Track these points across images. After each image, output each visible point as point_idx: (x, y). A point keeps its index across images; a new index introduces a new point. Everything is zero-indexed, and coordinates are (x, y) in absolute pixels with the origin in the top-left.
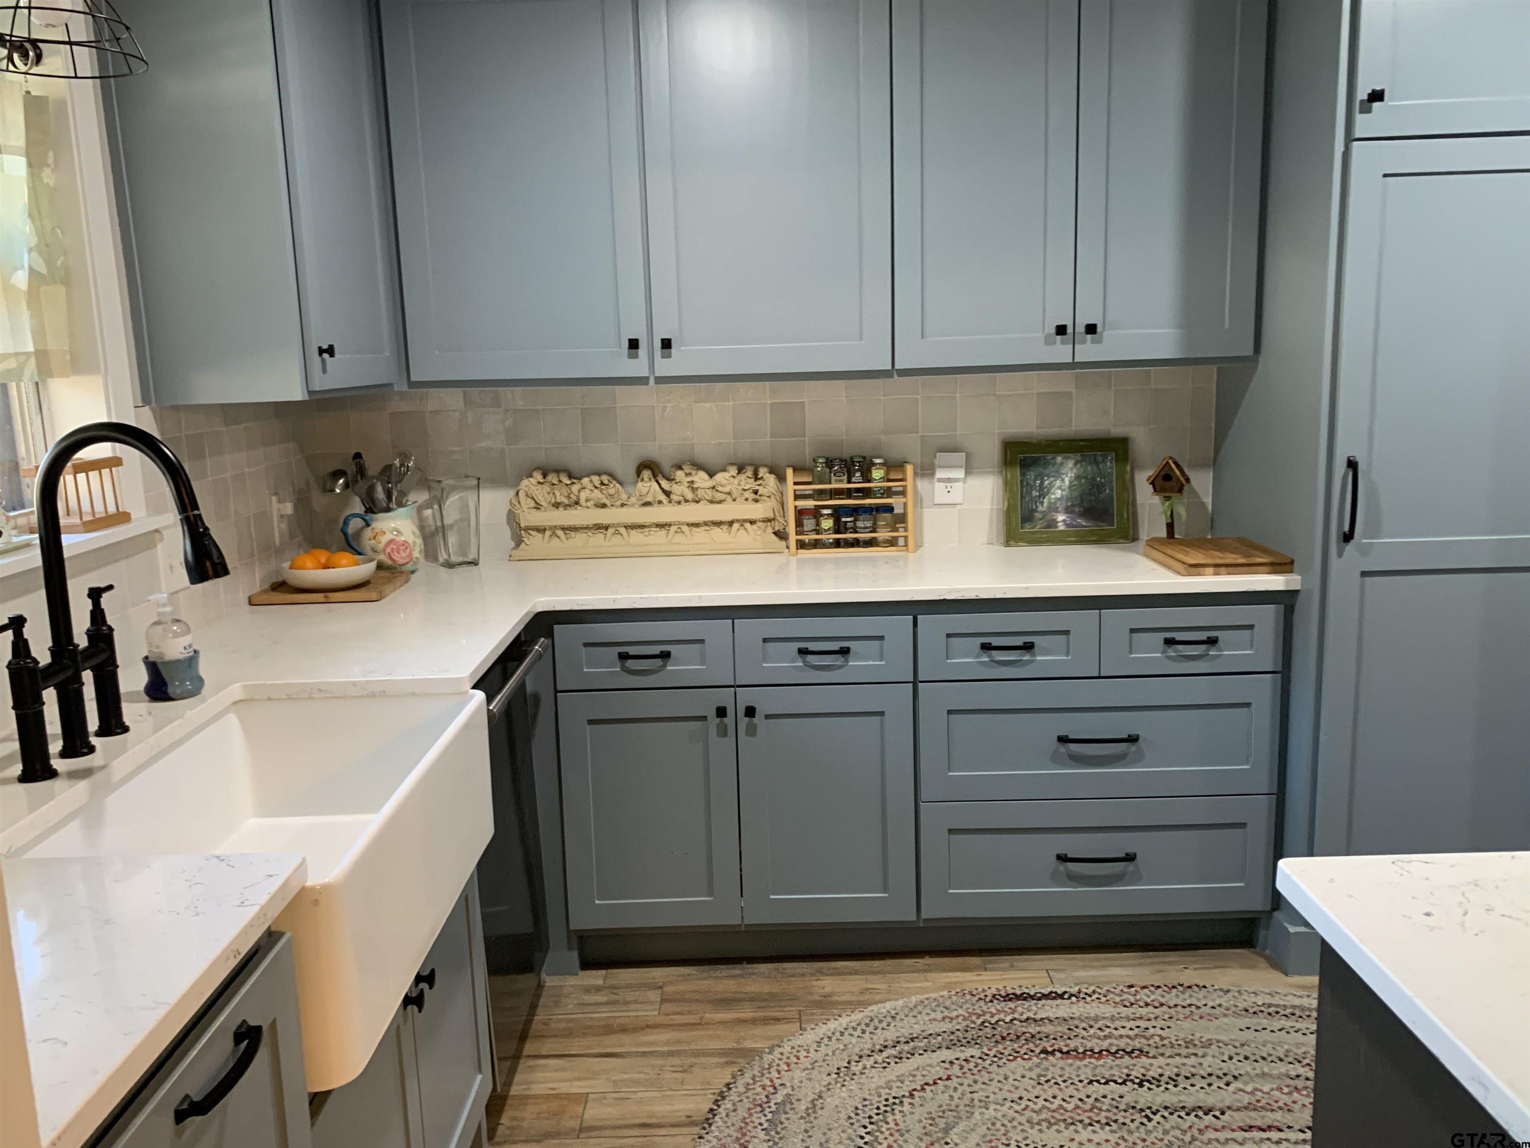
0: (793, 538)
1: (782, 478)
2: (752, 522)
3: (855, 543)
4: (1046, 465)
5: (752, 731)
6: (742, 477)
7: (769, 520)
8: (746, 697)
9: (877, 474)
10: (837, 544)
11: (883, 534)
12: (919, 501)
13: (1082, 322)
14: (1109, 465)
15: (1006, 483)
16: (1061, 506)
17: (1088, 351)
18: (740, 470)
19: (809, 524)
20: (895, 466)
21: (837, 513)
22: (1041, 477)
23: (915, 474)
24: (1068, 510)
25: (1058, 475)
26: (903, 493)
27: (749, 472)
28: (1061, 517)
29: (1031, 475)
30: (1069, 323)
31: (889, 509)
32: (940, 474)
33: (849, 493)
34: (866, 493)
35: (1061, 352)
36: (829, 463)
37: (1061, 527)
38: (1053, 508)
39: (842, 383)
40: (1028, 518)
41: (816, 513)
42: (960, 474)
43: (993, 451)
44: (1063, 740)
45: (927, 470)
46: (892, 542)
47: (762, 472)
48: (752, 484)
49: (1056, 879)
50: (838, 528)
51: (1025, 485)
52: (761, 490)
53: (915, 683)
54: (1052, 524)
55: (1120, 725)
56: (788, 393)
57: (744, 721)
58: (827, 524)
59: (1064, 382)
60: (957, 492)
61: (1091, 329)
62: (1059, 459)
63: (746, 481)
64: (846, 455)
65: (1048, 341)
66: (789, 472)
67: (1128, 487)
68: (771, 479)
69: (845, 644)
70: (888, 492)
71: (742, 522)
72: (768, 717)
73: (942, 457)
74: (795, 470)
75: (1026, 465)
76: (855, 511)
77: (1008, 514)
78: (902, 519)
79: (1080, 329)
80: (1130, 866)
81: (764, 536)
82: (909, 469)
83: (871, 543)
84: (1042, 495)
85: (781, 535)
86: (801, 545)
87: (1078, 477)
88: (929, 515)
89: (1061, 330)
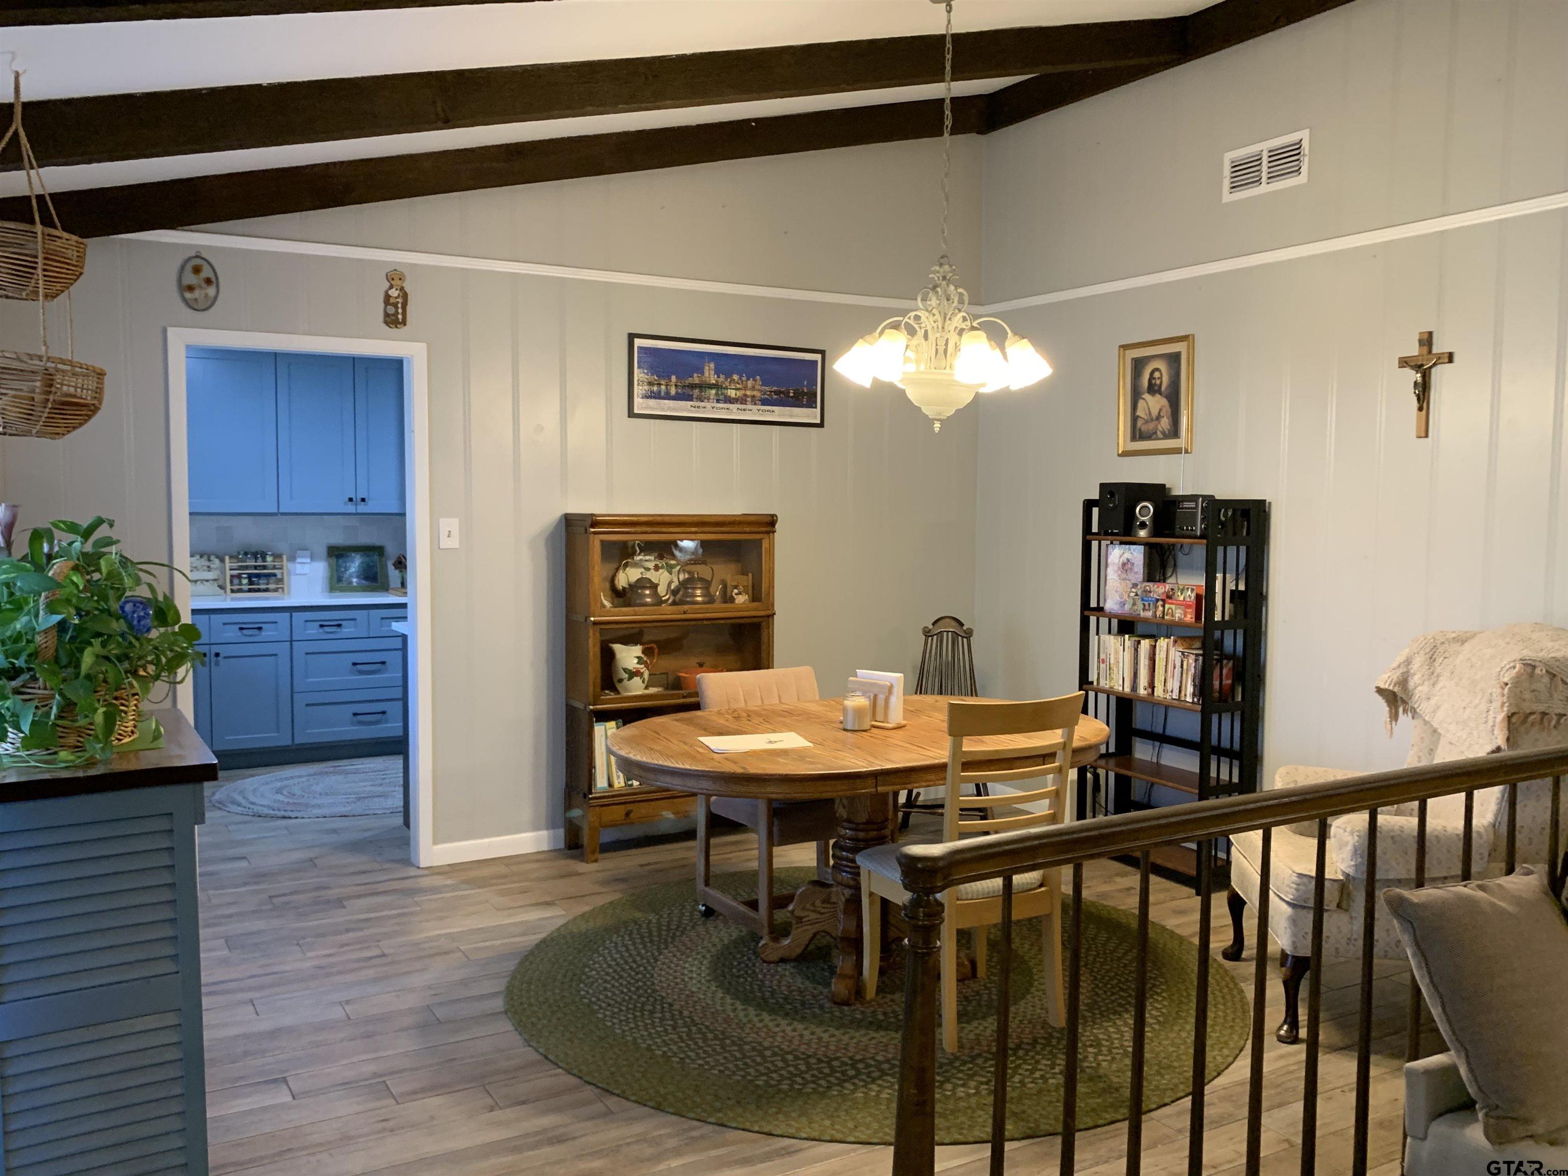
0: (228, 587)
1: (222, 560)
2: (207, 581)
3: (259, 590)
4: (347, 557)
5: (217, 664)
6: (203, 560)
7: (215, 580)
8: (215, 649)
9: (269, 559)
10: (250, 591)
11: (272, 586)
12: (289, 574)
13: (360, 496)
14: (376, 558)
15: (330, 566)
16: (354, 575)
17: (362, 508)
18: (201, 556)
19: (236, 581)
20: (277, 556)
21: (250, 576)
22: (345, 562)
23: (288, 560)
24: (358, 577)
25: (353, 562)
26: (281, 568)
27: (205, 557)
28: (355, 580)
29: (341, 561)
30: (353, 496)
31: (275, 575)
32: (299, 560)
33: (256, 567)
34: (265, 567)
35: (351, 508)
36: (246, 554)
37: (355, 584)
38: (351, 576)
39: (251, 517)
40: (340, 580)
41: (239, 576)
42: (308, 560)
43: (323, 551)
44: (355, 664)
45: (292, 559)
46: (276, 590)
47: (212, 558)
48: (207, 563)
49: (353, 724)
50: (251, 583)
51: (338, 566)
52: (212, 566)
53: (291, 641)
54: (351, 583)
55: (378, 657)
56: (225, 522)
57: (214, 659)
58: (245, 581)
59: (354, 522)
60: (306, 569)
61: (363, 500)
62: (353, 555)
63: (204, 562)
64: (254, 550)
65: (345, 504)
66: (227, 559)
67: (384, 567)
68: (217, 561)
69: (260, 625)
70: (274, 567)
71: (202, 581)
72: (225, 658)
73: (299, 552)
74: (231, 557)
75: (339, 557)
76: (258, 576)
77: (331, 578)
78: (281, 580)
79: (359, 499)
80: (384, 717)
81: (214, 588)
82: (285, 557)
83: (266, 590)
84: (346, 570)
85: (222, 587)
86: (233, 591)
87: (362, 563)
88: (293, 578)
89: (351, 500)
